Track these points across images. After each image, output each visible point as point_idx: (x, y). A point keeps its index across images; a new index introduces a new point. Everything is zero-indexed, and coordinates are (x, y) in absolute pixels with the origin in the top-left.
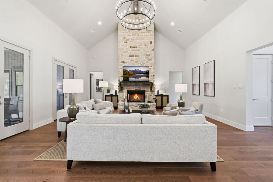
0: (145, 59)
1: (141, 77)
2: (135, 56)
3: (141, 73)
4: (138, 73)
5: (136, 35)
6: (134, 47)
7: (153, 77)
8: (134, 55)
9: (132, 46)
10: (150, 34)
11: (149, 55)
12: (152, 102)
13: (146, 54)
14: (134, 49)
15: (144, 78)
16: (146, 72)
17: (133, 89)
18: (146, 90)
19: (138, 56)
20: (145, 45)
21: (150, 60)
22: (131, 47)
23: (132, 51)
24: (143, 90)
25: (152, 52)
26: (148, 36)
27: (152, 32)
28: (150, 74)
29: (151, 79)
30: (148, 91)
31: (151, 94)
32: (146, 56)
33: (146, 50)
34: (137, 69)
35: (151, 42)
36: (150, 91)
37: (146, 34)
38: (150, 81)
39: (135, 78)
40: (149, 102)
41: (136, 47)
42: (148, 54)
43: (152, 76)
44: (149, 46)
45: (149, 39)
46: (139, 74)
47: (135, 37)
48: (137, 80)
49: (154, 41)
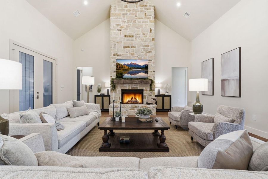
0: (143, 51)
1: (138, 73)
2: (132, 47)
3: (138, 68)
4: (134, 68)
5: (132, 21)
6: (130, 36)
7: (153, 73)
8: (130, 46)
9: (128, 34)
10: (149, 20)
11: (148, 46)
12: (152, 104)
13: (144, 45)
14: (130, 38)
15: (142, 75)
16: (144, 67)
17: (128, 87)
18: (144, 88)
19: (134, 47)
20: (144, 34)
21: (149, 52)
22: (125, 36)
23: (127, 40)
24: (141, 88)
25: (152, 42)
26: (147, 22)
27: (152, 18)
28: (150, 69)
29: (150, 75)
30: (147, 91)
31: (150, 94)
32: (144, 47)
33: (145, 40)
34: (133, 63)
35: (151, 30)
36: (150, 91)
37: (144, 20)
38: (149, 78)
39: (131, 73)
40: (147, 103)
41: (133, 36)
42: (147, 44)
43: (151, 72)
44: (148, 35)
45: (148, 26)
46: (136, 68)
47: (131, 23)
48: (133, 76)
49: (154, 28)
